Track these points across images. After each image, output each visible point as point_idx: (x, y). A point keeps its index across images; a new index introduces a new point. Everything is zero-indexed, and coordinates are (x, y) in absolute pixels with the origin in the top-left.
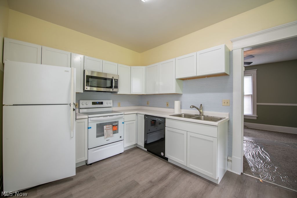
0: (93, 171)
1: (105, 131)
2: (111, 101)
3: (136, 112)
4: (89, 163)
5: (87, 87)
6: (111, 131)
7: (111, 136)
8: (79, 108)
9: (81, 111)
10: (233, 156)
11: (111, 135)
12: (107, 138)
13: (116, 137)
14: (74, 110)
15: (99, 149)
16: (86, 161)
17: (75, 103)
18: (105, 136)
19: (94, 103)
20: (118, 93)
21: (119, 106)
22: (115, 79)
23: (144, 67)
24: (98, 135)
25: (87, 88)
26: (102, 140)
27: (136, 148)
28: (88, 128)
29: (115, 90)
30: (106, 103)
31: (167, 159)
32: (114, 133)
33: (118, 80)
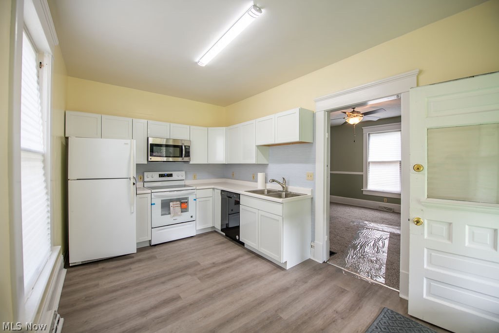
0: (156, 251)
1: (171, 208)
2: (183, 173)
3: (213, 187)
4: (153, 243)
5: (151, 157)
6: (179, 209)
7: (179, 215)
8: (144, 182)
9: (146, 185)
10: (315, 241)
11: (180, 213)
12: (173, 216)
13: (185, 216)
14: (134, 184)
15: (164, 229)
16: (150, 241)
17: (135, 177)
18: (172, 215)
19: (161, 176)
20: (191, 163)
21: (195, 178)
22: (185, 146)
23: (224, 128)
24: (164, 213)
25: (151, 159)
26: (168, 219)
27: (214, 232)
28: (151, 204)
29: (186, 159)
30: (176, 175)
31: (243, 244)
32: (182, 212)
33: (189, 146)
